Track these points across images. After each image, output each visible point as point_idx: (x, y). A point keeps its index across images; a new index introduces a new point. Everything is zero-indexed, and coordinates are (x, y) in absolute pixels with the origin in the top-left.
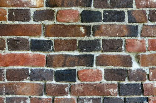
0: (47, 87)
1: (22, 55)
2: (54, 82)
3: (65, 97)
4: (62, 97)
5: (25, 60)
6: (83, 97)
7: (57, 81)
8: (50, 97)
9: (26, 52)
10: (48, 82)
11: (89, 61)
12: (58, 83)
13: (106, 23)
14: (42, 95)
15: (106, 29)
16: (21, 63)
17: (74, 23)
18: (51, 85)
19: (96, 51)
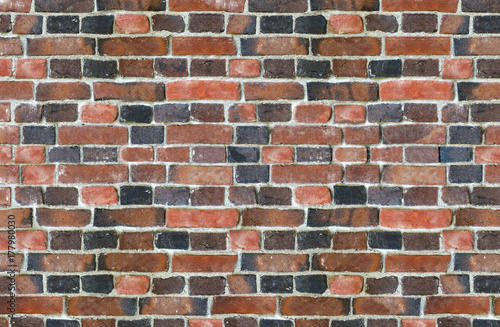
0: (377, 178)
1: (415, 226)
2: (367, 186)
3: (350, 163)
4: (354, 163)
5: (409, 218)
6: (323, 163)
7: (363, 187)
8: (372, 162)
9: (408, 230)
10: (376, 185)
11: (315, 217)
12: (361, 184)
13: (288, 274)
14: (384, 166)
15: (289, 265)
16: (416, 214)
17: (336, 273)
18: (371, 181)
19: (304, 232)
